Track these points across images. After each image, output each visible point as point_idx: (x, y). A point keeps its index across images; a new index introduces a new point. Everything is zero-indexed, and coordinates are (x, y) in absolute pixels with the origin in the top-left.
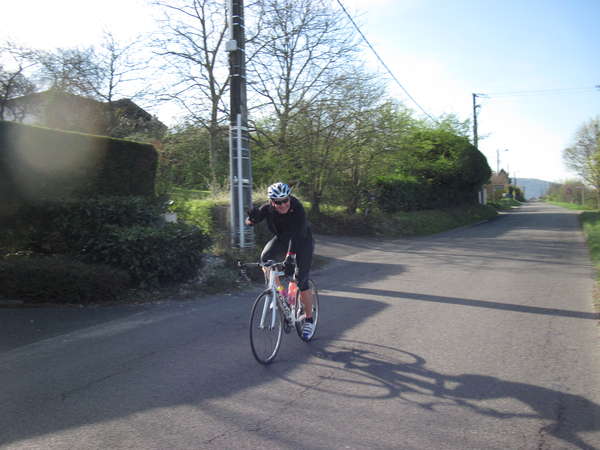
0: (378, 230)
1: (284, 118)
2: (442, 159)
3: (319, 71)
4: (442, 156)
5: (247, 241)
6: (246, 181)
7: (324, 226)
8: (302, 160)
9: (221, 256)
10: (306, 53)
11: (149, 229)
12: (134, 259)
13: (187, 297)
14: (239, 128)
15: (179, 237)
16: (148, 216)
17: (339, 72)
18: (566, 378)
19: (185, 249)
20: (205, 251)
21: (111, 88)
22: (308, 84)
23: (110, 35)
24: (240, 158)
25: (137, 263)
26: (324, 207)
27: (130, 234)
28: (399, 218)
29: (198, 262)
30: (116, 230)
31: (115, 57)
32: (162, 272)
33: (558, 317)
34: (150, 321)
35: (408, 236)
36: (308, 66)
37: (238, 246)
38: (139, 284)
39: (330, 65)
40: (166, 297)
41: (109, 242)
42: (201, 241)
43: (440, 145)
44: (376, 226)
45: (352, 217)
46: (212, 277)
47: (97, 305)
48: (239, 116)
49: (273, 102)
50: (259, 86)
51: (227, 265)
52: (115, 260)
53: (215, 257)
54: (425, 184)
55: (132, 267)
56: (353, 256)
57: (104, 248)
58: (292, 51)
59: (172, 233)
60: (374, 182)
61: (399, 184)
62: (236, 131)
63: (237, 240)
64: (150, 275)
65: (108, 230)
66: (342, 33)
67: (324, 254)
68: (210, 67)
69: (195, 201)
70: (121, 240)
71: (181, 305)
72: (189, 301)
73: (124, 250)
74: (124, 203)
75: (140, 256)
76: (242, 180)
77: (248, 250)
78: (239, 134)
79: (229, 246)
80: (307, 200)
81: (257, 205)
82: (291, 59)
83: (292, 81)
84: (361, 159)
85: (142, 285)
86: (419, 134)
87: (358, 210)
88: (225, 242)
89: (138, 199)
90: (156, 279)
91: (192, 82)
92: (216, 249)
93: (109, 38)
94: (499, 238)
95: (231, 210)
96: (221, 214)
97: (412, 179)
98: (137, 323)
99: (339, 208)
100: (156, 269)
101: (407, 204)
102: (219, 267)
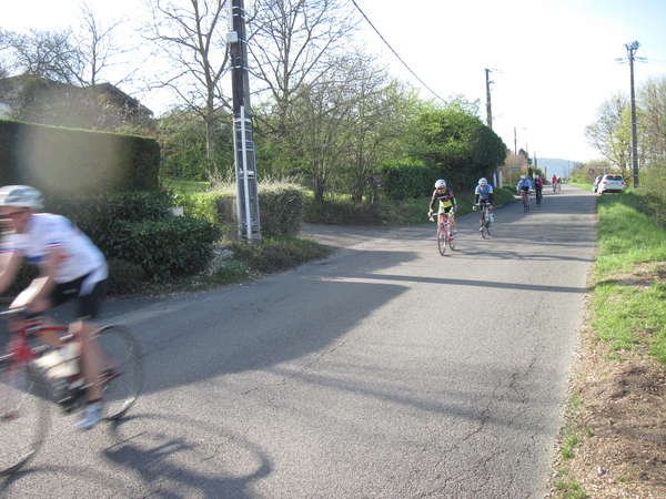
0: (385, 219)
1: (283, 103)
2: (452, 142)
3: (318, 51)
4: (451, 139)
5: (253, 232)
6: (251, 173)
7: (329, 215)
8: (304, 147)
9: (229, 248)
10: (305, 33)
11: (160, 223)
12: (147, 253)
13: (200, 288)
14: (242, 120)
15: (189, 231)
16: (156, 211)
17: (340, 53)
18: (544, 339)
19: (195, 242)
20: (214, 243)
21: (94, 73)
22: (307, 66)
23: (91, 15)
24: (244, 150)
25: (150, 257)
26: (328, 196)
27: (142, 228)
28: (406, 205)
29: (208, 255)
30: (127, 225)
31: (96, 39)
32: (174, 264)
33: (549, 293)
34: (168, 311)
35: (417, 224)
36: (307, 47)
37: (246, 238)
38: (152, 276)
39: (330, 46)
40: (180, 289)
41: (121, 237)
42: (210, 233)
43: (448, 127)
44: (383, 214)
45: (358, 206)
46: (221, 269)
47: (114, 299)
48: (242, 108)
49: (272, 87)
50: (258, 71)
51: (236, 257)
52: (127, 255)
53: (223, 249)
54: (435, 168)
55: (145, 261)
56: (360, 245)
57: (116, 243)
58: (290, 30)
59: (183, 228)
60: (379, 168)
61: (405, 169)
62: (240, 123)
63: (244, 232)
64: (163, 268)
65: (120, 225)
66: (342, 10)
67: (332, 244)
68: (204, 52)
69: (200, 194)
70: (133, 235)
71: (196, 295)
72: (203, 292)
73: (136, 245)
74: (133, 198)
75: (152, 250)
76: (247, 172)
77: (255, 241)
78: (243, 125)
79: (236, 238)
80: (310, 189)
81: (262, 197)
82: (289, 40)
83: (291, 63)
84: (366, 145)
85: (156, 278)
86: (427, 116)
87: (364, 198)
88: (233, 234)
89: (145, 195)
90: (169, 272)
91: (186, 68)
92: (224, 242)
93: (90, 19)
94: (516, 223)
95: (237, 202)
96: (226, 206)
97: (421, 164)
98: (158, 312)
99: (344, 197)
100: (168, 261)
101: (415, 190)
102: (229, 258)
